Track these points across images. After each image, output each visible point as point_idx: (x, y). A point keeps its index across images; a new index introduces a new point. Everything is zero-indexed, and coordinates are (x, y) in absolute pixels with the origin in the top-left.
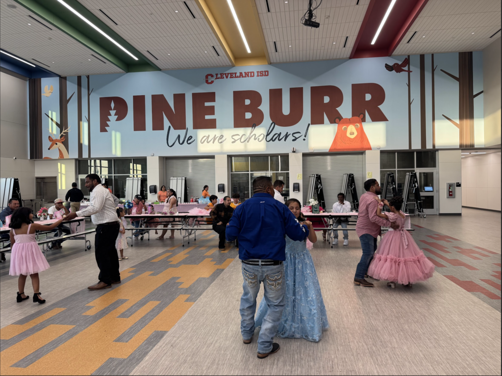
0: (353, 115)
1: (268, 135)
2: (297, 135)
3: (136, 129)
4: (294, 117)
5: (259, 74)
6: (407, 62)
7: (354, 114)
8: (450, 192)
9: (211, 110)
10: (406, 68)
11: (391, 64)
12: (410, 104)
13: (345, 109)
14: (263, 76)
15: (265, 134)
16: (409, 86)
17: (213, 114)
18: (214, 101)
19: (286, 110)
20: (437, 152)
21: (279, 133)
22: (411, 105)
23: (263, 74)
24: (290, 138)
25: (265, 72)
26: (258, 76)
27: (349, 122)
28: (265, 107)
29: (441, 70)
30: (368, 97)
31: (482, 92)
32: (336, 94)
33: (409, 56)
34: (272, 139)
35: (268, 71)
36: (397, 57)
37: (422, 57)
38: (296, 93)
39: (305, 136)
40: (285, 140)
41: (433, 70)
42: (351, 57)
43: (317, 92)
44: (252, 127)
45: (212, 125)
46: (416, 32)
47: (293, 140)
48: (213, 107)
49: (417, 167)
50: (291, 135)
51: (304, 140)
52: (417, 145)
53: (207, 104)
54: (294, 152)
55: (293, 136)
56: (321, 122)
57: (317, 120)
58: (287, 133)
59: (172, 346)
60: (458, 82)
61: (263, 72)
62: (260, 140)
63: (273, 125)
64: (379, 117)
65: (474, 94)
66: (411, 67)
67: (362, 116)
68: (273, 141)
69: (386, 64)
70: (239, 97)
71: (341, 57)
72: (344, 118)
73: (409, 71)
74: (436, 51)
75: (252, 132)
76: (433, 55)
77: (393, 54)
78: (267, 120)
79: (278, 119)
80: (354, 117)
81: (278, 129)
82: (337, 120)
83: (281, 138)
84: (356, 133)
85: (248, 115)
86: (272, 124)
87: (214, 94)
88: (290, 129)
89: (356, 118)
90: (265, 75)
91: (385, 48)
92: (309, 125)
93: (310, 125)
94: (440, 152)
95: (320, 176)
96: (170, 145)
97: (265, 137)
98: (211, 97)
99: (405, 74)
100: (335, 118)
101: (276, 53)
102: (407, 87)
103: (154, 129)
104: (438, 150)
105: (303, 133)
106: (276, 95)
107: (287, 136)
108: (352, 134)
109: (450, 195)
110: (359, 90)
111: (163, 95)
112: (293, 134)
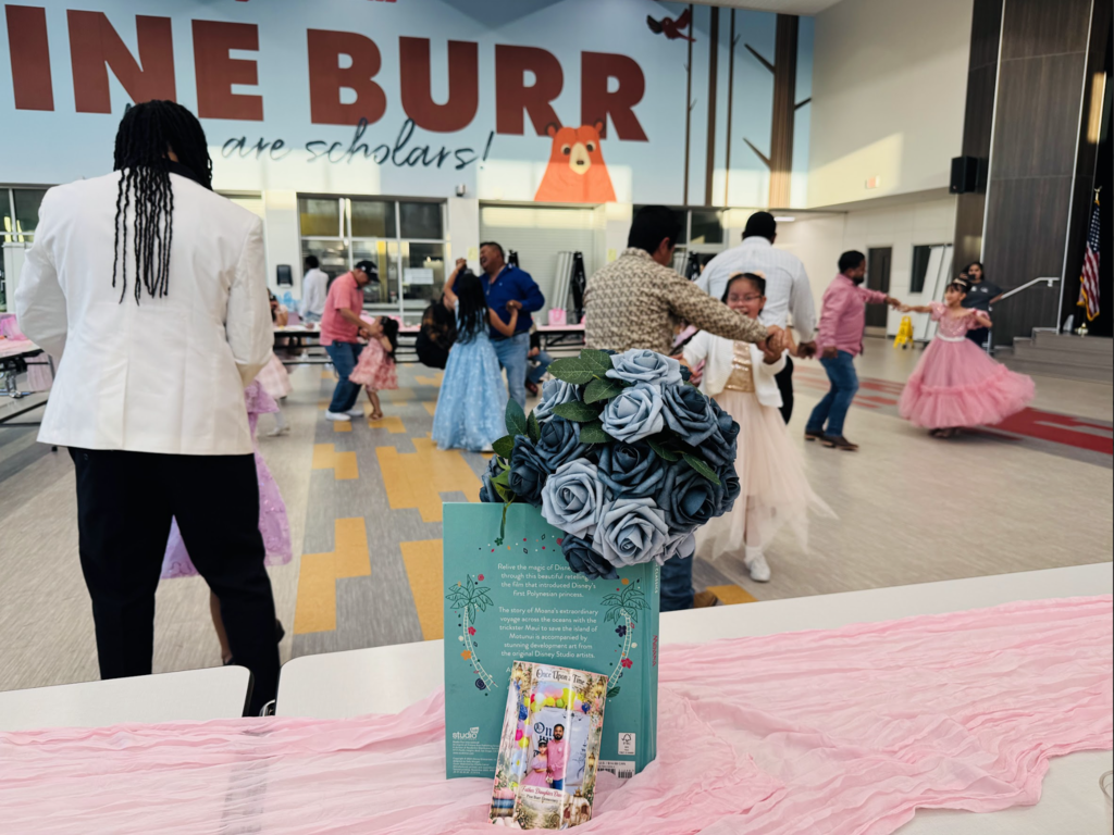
1: (397, 149)
2: (465, 156)
3: (23, 102)
4: (457, 114)
6: (687, 18)
7: (585, 120)
9: (249, 72)
10: (685, 32)
11: (658, 18)
12: (689, 109)
13: (568, 106)
15: (392, 147)
16: (689, 69)
17: (253, 81)
18: (255, 47)
19: (440, 92)
21: (423, 147)
22: (693, 113)
24: (451, 161)
27: (575, 136)
28: (389, 78)
29: (747, 46)
30: (613, 85)
31: (809, 100)
32: (548, 66)
33: (691, 6)
34: (407, 160)
36: (670, 5)
37: (715, 11)
38: (463, 55)
39: (484, 160)
40: (439, 165)
41: (733, 44)
43: (512, 60)
44: (359, 125)
45: (252, 109)
47: (459, 167)
48: (252, 65)
50: (452, 155)
51: (482, 168)
52: (697, 200)
53: (236, 54)
54: (459, 195)
55: (458, 158)
56: (519, 130)
57: (508, 123)
58: (444, 148)
60: (773, 76)
62: (377, 160)
63: (410, 124)
64: (632, 131)
65: (797, 101)
66: (694, 29)
67: (600, 125)
68: (412, 164)
69: (649, 17)
70: (323, 45)
73: (691, 40)
75: (357, 137)
76: (733, 11)
78: (395, 113)
79: (421, 112)
80: (586, 127)
81: (422, 137)
82: (551, 129)
83: (428, 159)
84: (588, 164)
85: (348, 96)
86: (406, 122)
87: (253, 28)
88: (450, 141)
89: (589, 128)
90: (388, 1)
92: (492, 134)
93: (497, 137)
95: (516, 254)
97: (391, 154)
98: (247, 35)
99: (682, 43)
100: (548, 124)
102: (686, 73)
103: (80, 108)
105: (480, 153)
106: (414, 52)
107: (442, 156)
108: (581, 163)
110: (597, 66)
111: (101, 16)
112: (457, 152)
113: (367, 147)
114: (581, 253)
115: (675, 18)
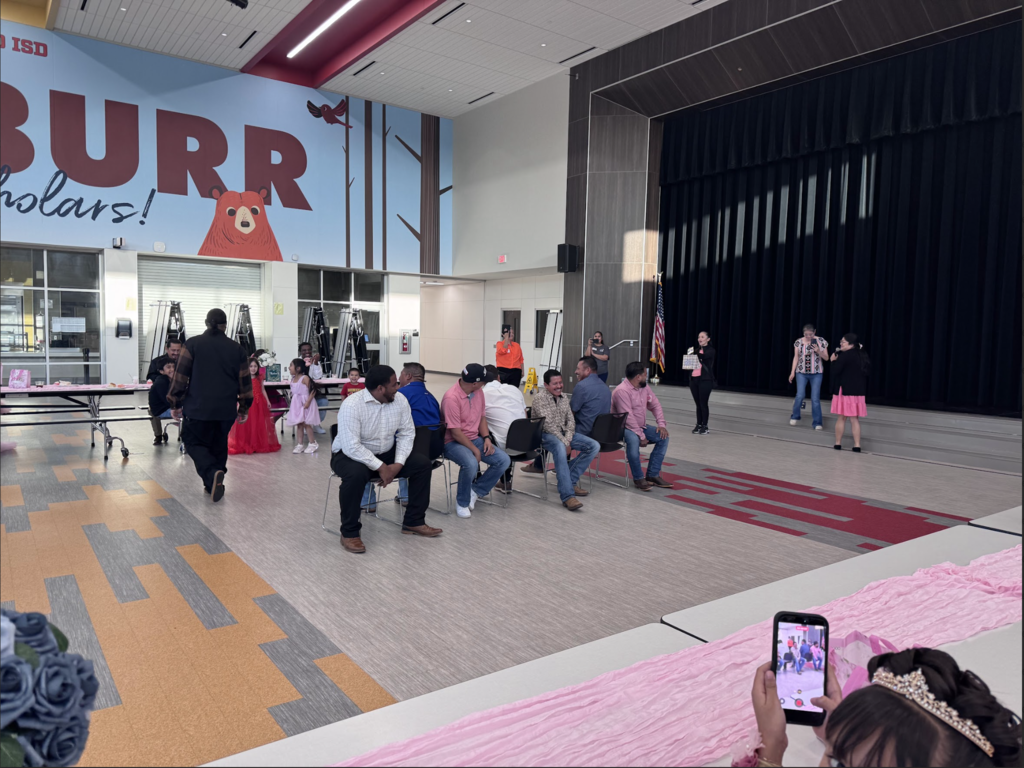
0: (248, 188)
1: (46, 199)
2: (124, 211)
4: (118, 168)
5: (20, 46)
6: (344, 107)
7: (249, 184)
8: (404, 344)
10: (342, 119)
11: (318, 105)
12: (348, 186)
13: (232, 172)
14: (30, 52)
16: (347, 151)
19: (96, 146)
20: (386, 277)
21: (77, 199)
22: (351, 189)
23: (31, 49)
24: (107, 215)
25: (38, 45)
26: (16, 48)
27: (240, 200)
28: (37, 128)
29: (396, 136)
30: (276, 158)
31: (450, 187)
32: (211, 134)
33: (347, 98)
34: (57, 210)
35: (45, 47)
36: (328, 94)
37: (368, 105)
38: (122, 118)
39: (145, 215)
40: (95, 216)
41: (385, 135)
42: (244, 70)
43: (172, 125)
44: (2, 173)
47: (116, 221)
49: (356, 299)
50: (109, 208)
51: (142, 223)
52: (358, 263)
54: (117, 247)
55: (115, 211)
56: (182, 190)
57: (171, 183)
58: (99, 202)
60: (420, 164)
61: (30, 43)
62: (22, 209)
63: (61, 176)
64: (295, 200)
65: (441, 188)
66: (350, 118)
67: (264, 192)
68: (63, 215)
69: (309, 102)
71: (226, 64)
72: (229, 189)
73: (348, 127)
74: (389, 101)
76: (384, 106)
77: (323, 86)
78: (44, 163)
79: (71, 160)
80: (249, 192)
81: (73, 189)
82: (215, 192)
83: (81, 210)
84: (253, 225)
86: (57, 174)
88: (108, 195)
89: (252, 194)
90: (38, 53)
91: (310, 71)
92: (153, 191)
93: (157, 194)
94: (391, 276)
95: (178, 304)
97: (38, 203)
99: (339, 129)
100: (211, 187)
101: (80, 12)
102: (345, 154)
104: (387, 274)
105: (140, 207)
106: (67, 109)
107: (98, 209)
108: (245, 224)
109: (405, 349)
110: (259, 140)
112: (114, 206)
113: (9, 195)
114: (247, 307)
115: (333, 106)
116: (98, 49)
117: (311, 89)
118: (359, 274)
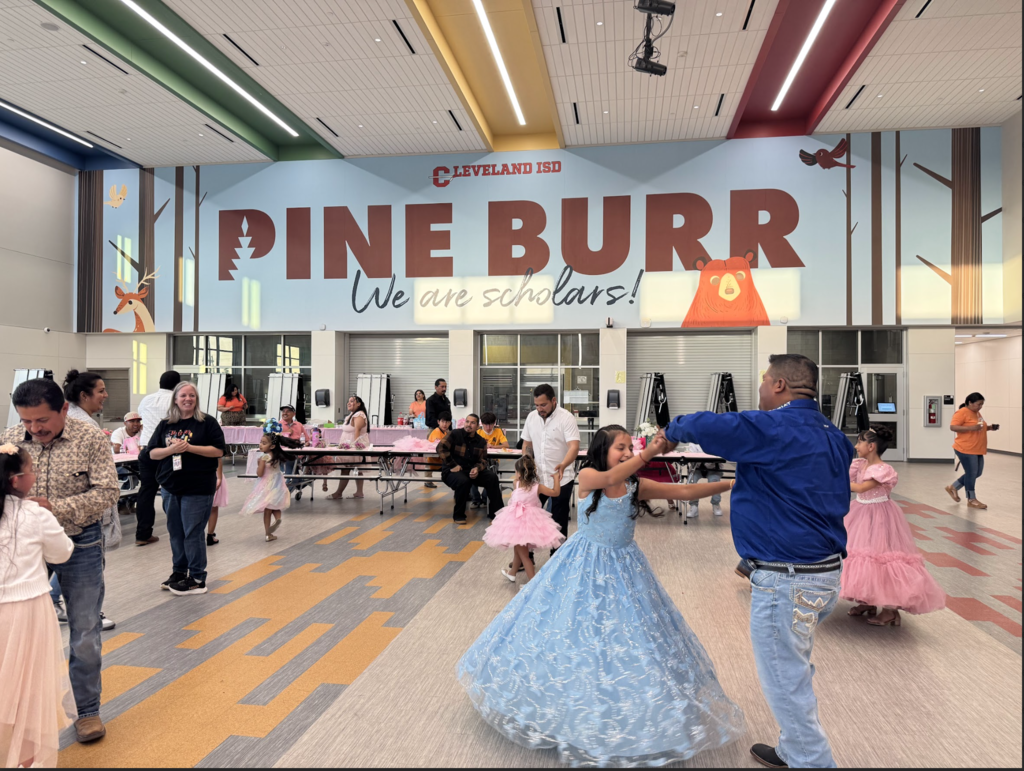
0: (734, 252)
1: (557, 291)
2: (616, 293)
3: (291, 275)
4: (612, 256)
5: (542, 168)
6: (844, 146)
7: (735, 250)
8: (930, 415)
9: (444, 240)
10: (843, 160)
11: (812, 150)
12: (849, 232)
13: (717, 242)
14: (549, 171)
15: (553, 290)
16: (848, 196)
17: (447, 246)
18: (449, 220)
19: (595, 241)
20: (905, 333)
21: (579, 288)
22: (853, 235)
23: (549, 168)
24: (603, 298)
25: (554, 163)
26: (539, 171)
27: (723, 267)
28: (552, 235)
29: (915, 164)
30: (764, 217)
31: (999, 210)
32: (697, 209)
33: (848, 135)
34: (565, 300)
35: (559, 163)
36: (824, 137)
37: (876, 137)
38: (617, 209)
39: (634, 295)
40: (592, 303)
41: (899, 165)
42: (729, 137)
43: (659, 206)
44: (526, 274)
45: (444, 268)
46: (863, 86)
47: (609, 303)
48: (447, 234)
49: (863, 362)
50: (605, 292)
51: (631, 302)
52: (863, 318)
53: (435, 227)
54: (610, 326)
55: (610, 295)
56: (668, 267)
57: (657, 261)
58: (597, 287)
59: (356, 714)
60: (950, 190)
61: (549, 163)
62: (540, 301)
63: (569, 270)
64: (785, 258)
65: (983, 214)
66: (852, 156)
67: (750, 256)
68: (568, 303)
69: (802, 151)
70: (500, 213)
71: (710, 135)
72: (713, 259)
73: (849, 167)
74: (904, 126)
75: (525, 285)
76: (898, 133)
77: (817, 129)
78: (556, 261)
79: (578, 258)
80: (735, 258)
81: (578, 280)
82: (700, 263)
83: (583, 297)
84: (737, 291)
85: (518, 251)
86: (566, 269)
87: (449, 206)
88: (603, 281)
89: (738, 259)
90: (554, 171)
91: (799, 118)
92: (642, 271)
93: (645, 273)
94: (910, 331)
95: (662, 377)
96: (358, 309)
97: (552, 295)
98: (444, 212)
99: (839, 173)
100: (696, 259)
101: (577, 126)
102: (845, 198)
103: (327, 276)
104: (906, 328)
105: (629, 289)
106: (574, 210)
107: (595, 294)
108: (729, 291)
109: (931, 421)
110: (745, 203)
111: (346, 208)
112: (609, 290)
113: (532, 291)
114: (730, 375)
115: (830, 149)
116: (598, 153)
117: (804, 137)
118: (867, 333)
